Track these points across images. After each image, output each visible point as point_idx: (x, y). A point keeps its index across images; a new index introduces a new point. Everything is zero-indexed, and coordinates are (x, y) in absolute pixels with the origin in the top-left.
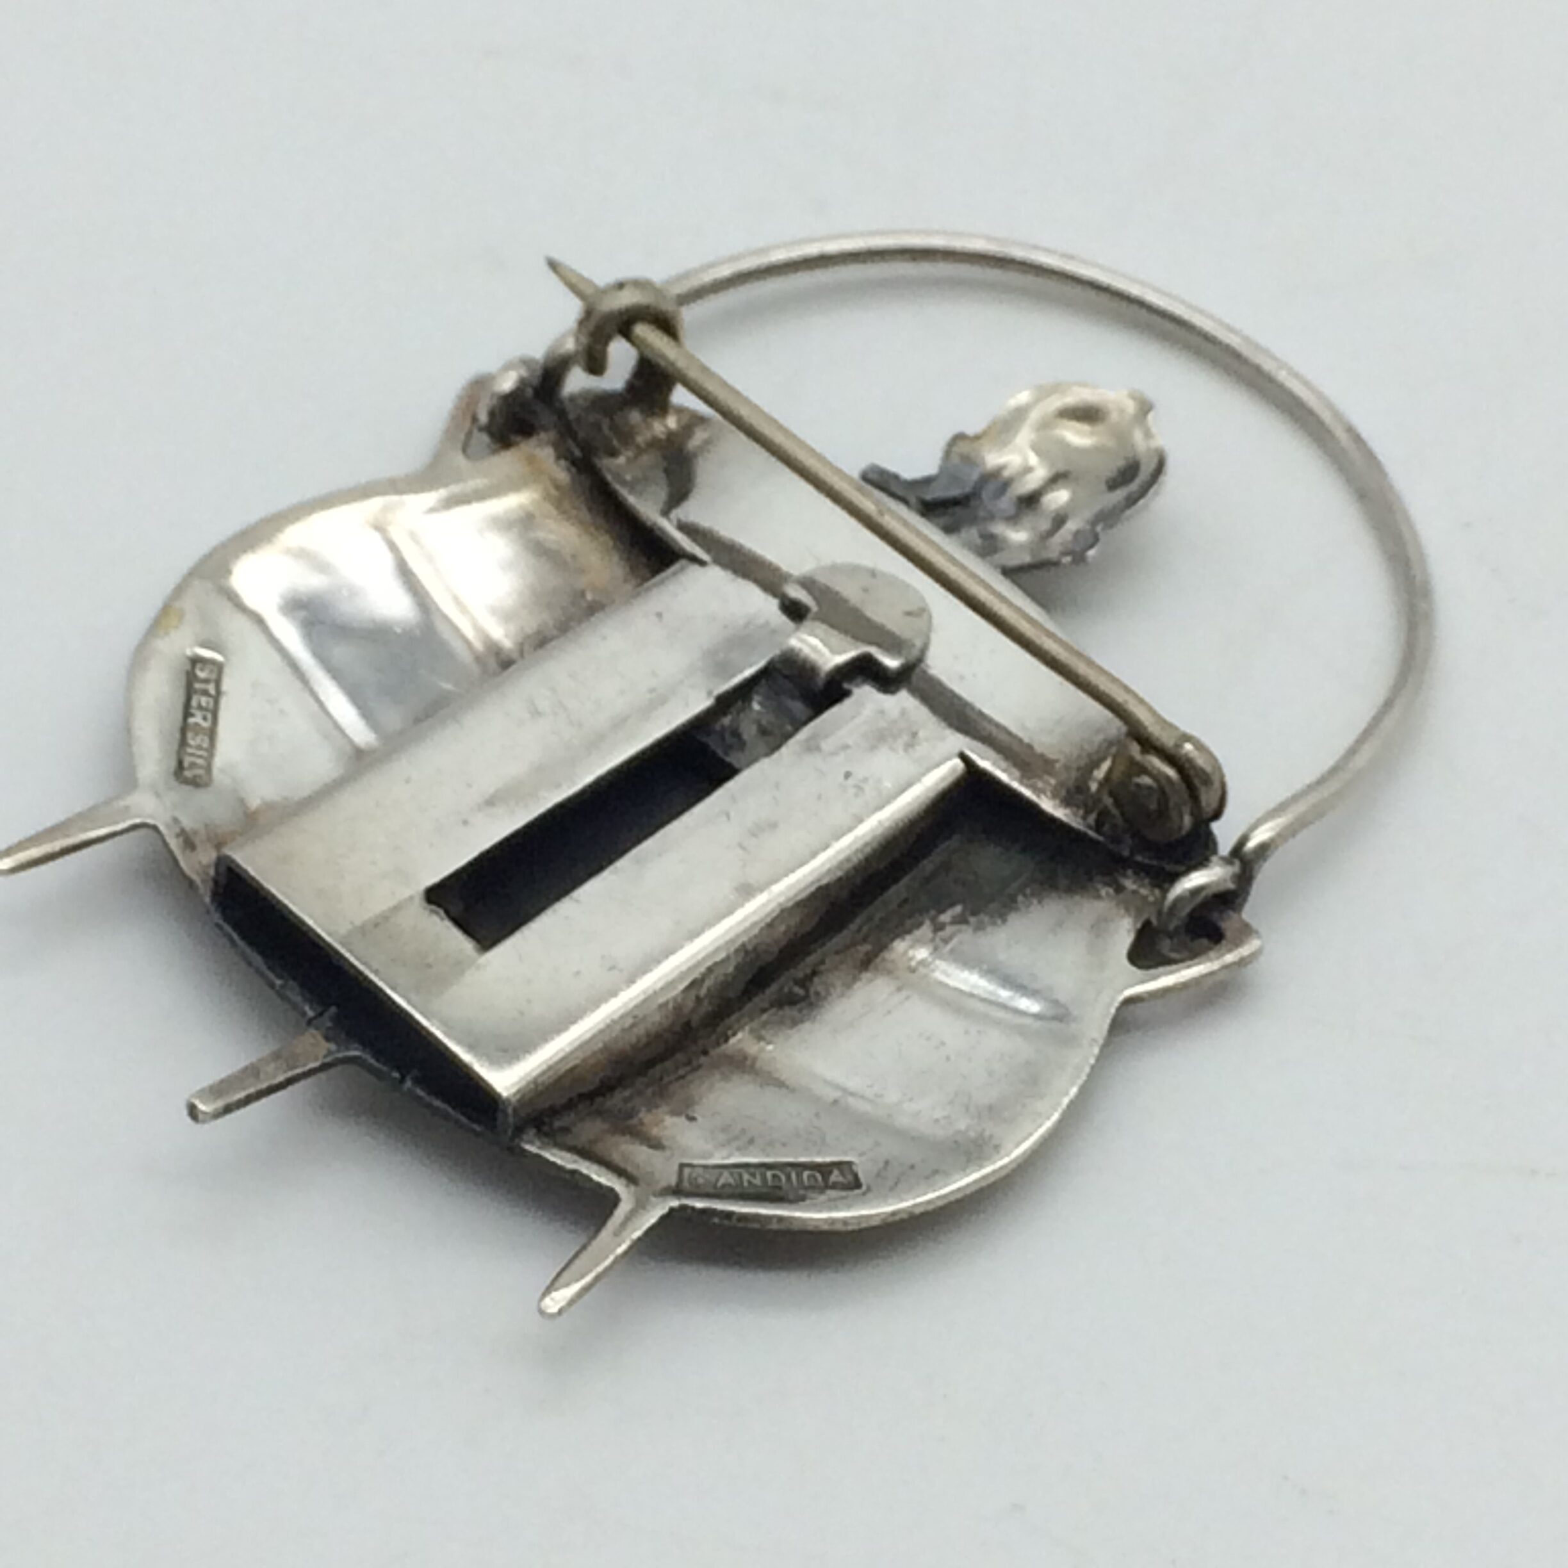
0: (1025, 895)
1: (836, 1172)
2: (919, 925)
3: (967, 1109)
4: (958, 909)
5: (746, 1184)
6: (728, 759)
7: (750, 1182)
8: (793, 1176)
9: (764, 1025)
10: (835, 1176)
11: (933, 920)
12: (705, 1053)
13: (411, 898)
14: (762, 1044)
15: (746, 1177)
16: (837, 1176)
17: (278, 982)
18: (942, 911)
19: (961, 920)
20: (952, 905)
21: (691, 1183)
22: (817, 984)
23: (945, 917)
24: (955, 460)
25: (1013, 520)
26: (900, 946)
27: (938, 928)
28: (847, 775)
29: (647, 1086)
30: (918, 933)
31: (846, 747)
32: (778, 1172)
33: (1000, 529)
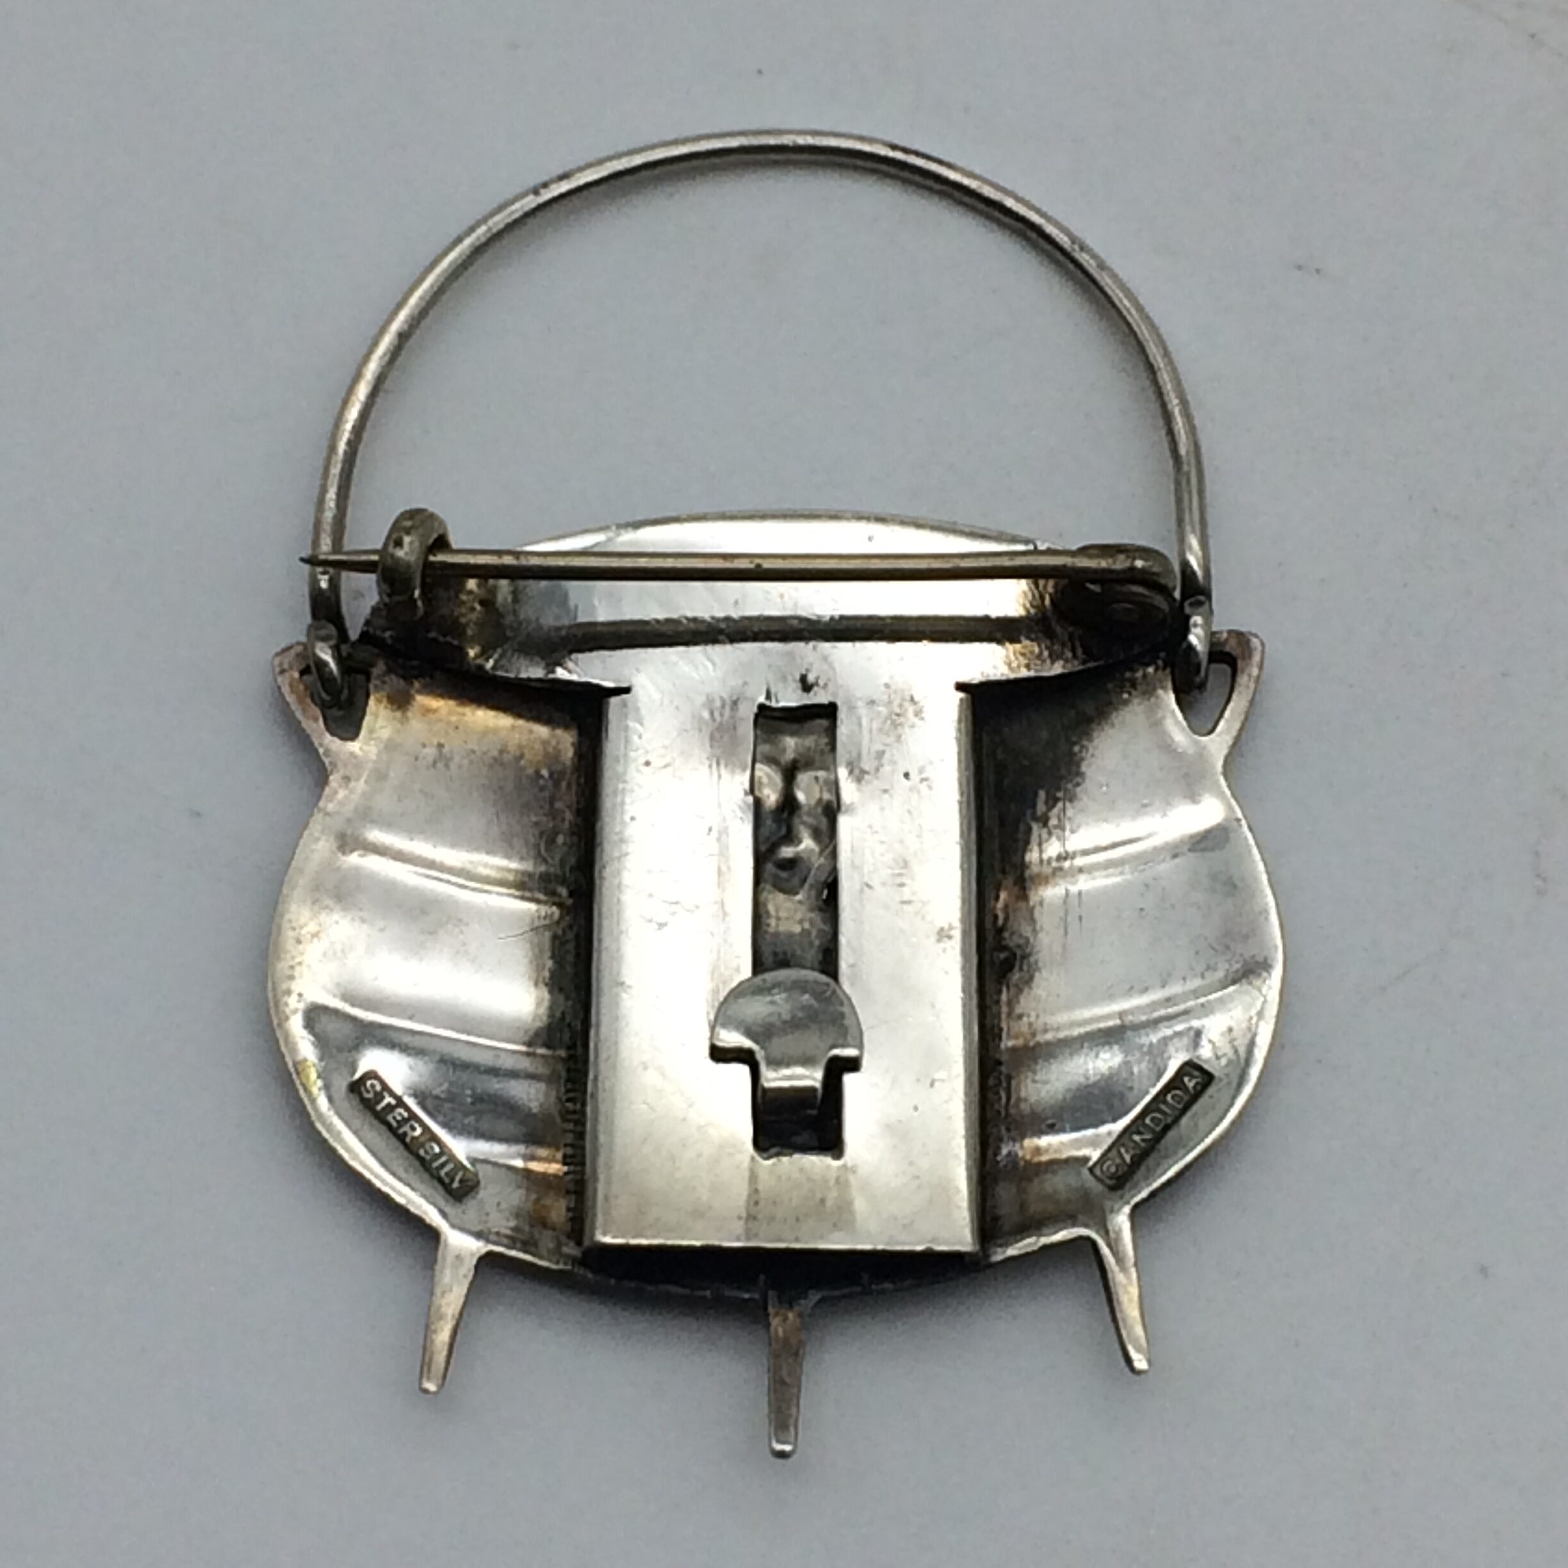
0: (1075, 744)
1: (1188, 1079)
2: (1029, 830)
3: (1212, 949)
4: (1042, 794)
5: (1143, 1145)
7: (1143, 1140)
8: (1163, 1107)
9: (1011, 1004)
10: (1190, 1083)
11: (1036, 819)
12: (1000, 1063)
13: (753, 1158)
14: (1025, 1019)
15: (1137, 1138)
16: (1190, 1081)
17: (708, 1294)
18: (1034, 806)
19: (1052, 802)
20: (1036, 795)
21: (1111, 1178)
22: (1010, 941)
23: (1041, 807)
26: (1032, 856)
27: (1044, 821)
28: (906, 775)
29: (998, 1126)
30: (1034, 838)
31: (880, 754)
32: (1152, 1115)
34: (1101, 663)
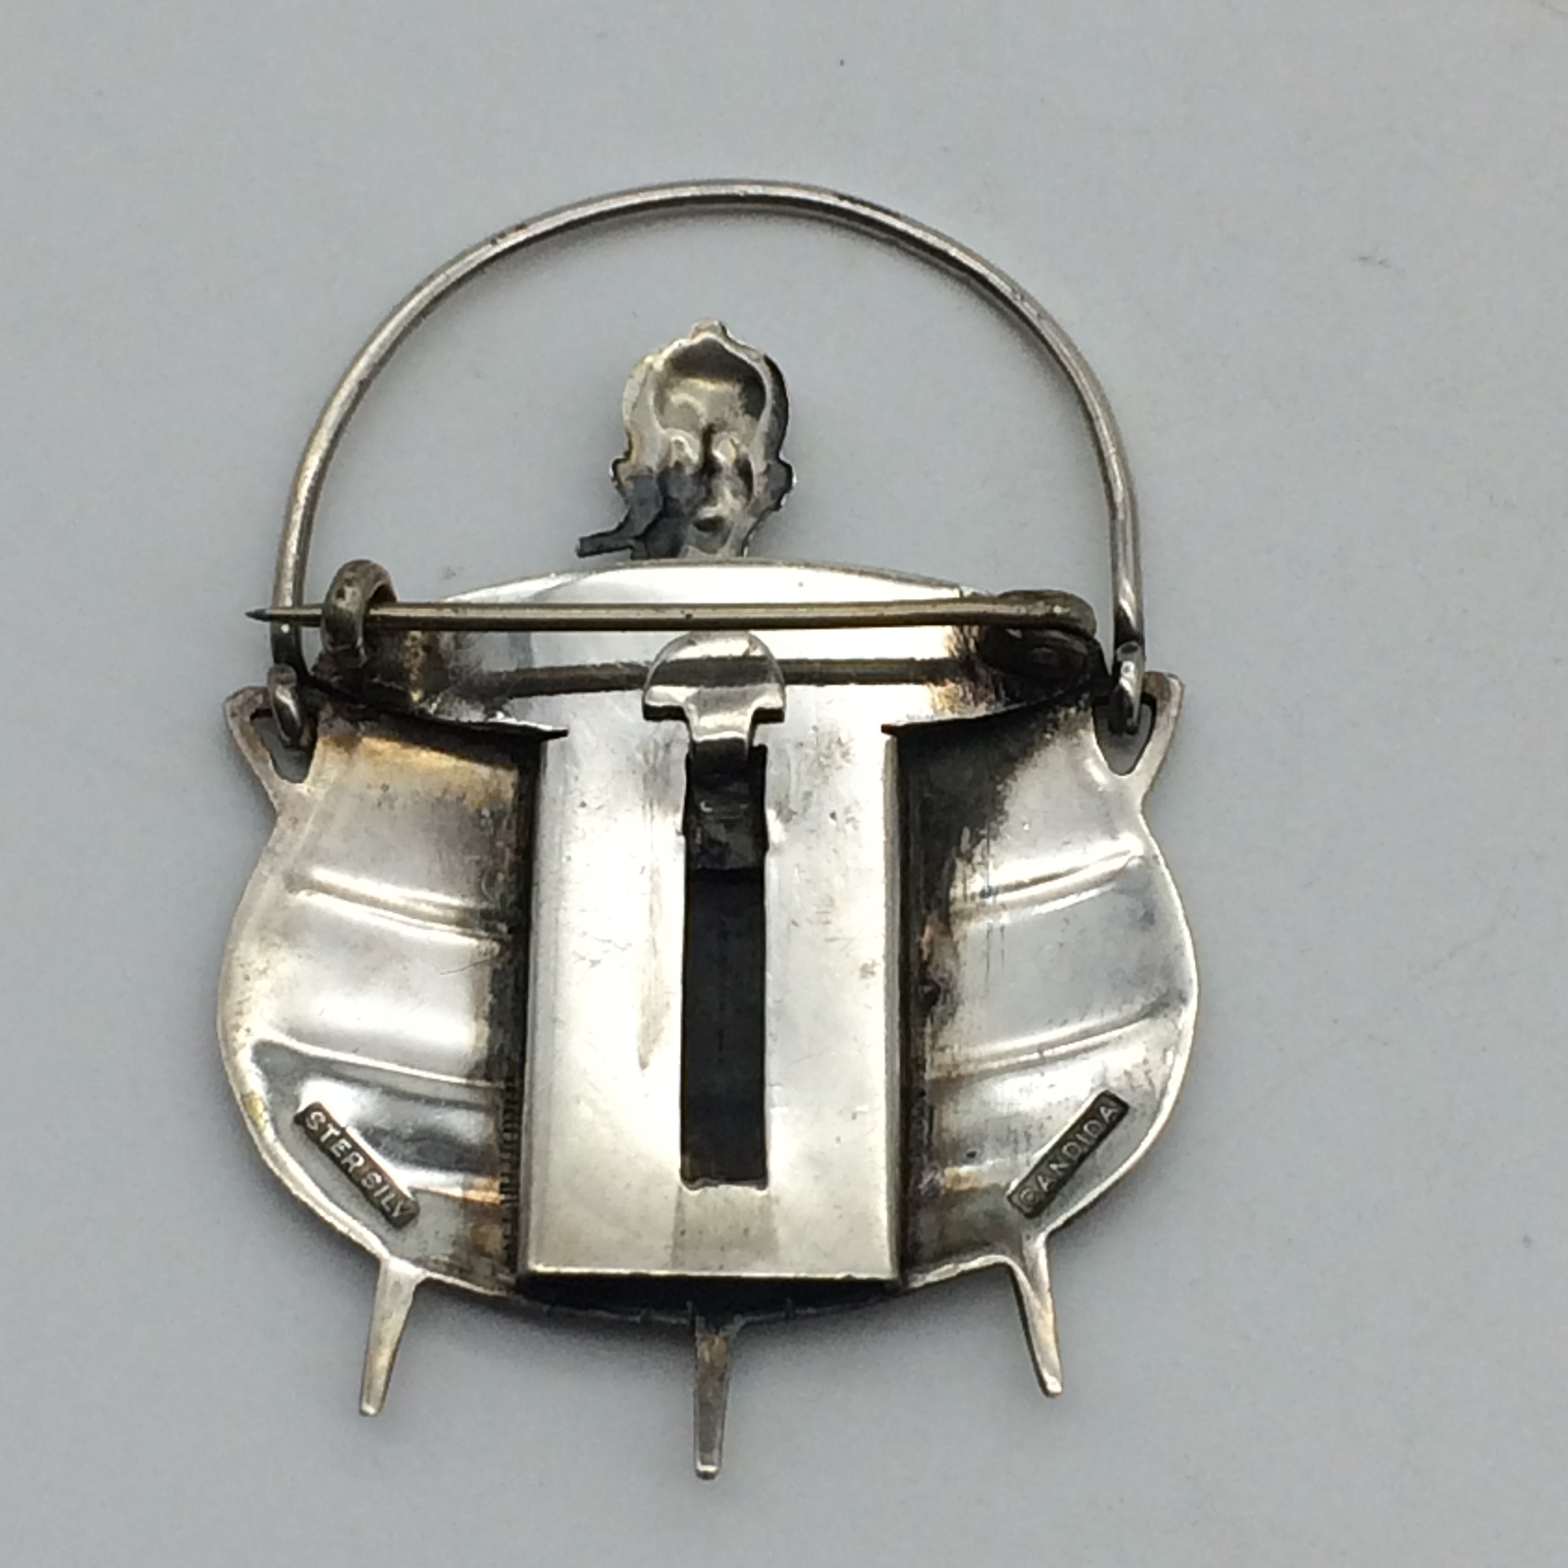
0: (999, 783)
1: (1102, 1110)
2: (953, 868)
3: (1130, 982)
4: (967, 832)
5: (1059, 1173)
6: (727, 867)
7: (1060, 1169)
8: (1079, 1137)
9: (934, 1036)
10: (1106, 1114)
11: (960, 855)
12: (923, 1094)
13: (680, 1190)
14: (948, 1051)
15: (1054, 1166)
16: (1106, 1111)
17: (638, 1319)
18: (959, 843)
19: (976, 839)
20: (960, 833)
21: (1028, 1206)
22: (935, 975)
23: (965, 845)
24: (629, 485)
25: (709, 497)
26: (957, 892)
27: (969, 859)
28: (833, 816)
29: (919, 1155)
30: (959, 874)
31: (808, 795)
32: (1069, 1144)
33: (708, 512)
34: (1024, 704)
